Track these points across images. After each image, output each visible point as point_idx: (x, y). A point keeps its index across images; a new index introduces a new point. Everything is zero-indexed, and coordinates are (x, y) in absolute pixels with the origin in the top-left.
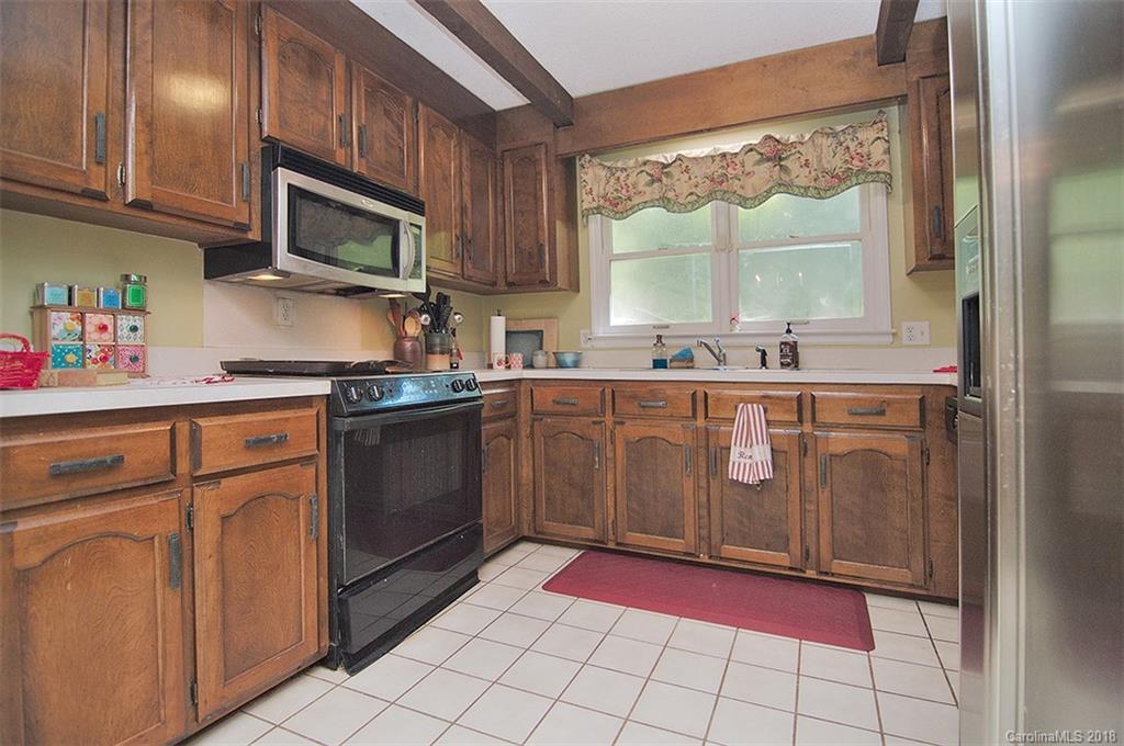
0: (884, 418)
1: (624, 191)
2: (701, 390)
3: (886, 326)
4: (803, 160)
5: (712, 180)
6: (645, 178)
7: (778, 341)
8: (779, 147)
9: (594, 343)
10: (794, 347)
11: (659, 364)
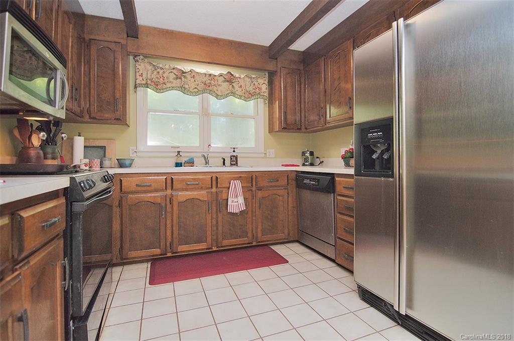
0: (278, 183)
1: (161, 79)
2: (214, 175)
3: (263, 151)
4: (240, 84)
5: (205, 84)
6: (172, 76)
7: (229, 155)
8: (232, 77)
9: (138, 154)
10: (236, 157)
11: (178, 165)
